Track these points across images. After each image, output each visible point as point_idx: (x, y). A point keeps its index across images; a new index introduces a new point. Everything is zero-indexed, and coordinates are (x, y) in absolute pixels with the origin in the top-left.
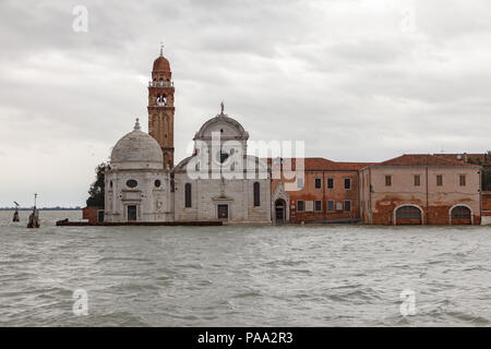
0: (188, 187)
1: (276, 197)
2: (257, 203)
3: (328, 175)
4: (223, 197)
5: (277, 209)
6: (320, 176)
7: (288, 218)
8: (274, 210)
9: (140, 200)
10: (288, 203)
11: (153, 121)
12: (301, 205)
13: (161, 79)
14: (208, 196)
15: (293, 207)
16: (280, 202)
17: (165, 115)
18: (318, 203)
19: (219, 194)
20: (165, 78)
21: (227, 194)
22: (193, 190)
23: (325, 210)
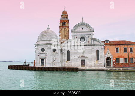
0: (68, 52)
1: (106, 57)
2: (98, 59)
3: (130, 47)
4: (83, 56)
5: (107, 62)
6: (126, 47)
7: (112, 66)
8: (105, 62)
9: (46, 57)
10: (112, 59)
11: (61, 31)
12: (118, 60)
13: (64, 17)
14: (77, 56)
15: (114, 61)
16: (108, 59)
17: (65, 29)
18: (126, 59)
19: (81, 55)
20: (65, 17)
21: (85, 55)
22: (70, 53)
23: (129, 63)
